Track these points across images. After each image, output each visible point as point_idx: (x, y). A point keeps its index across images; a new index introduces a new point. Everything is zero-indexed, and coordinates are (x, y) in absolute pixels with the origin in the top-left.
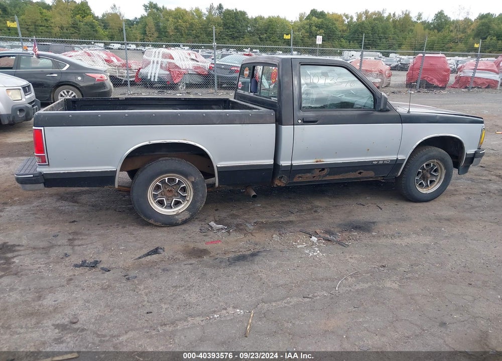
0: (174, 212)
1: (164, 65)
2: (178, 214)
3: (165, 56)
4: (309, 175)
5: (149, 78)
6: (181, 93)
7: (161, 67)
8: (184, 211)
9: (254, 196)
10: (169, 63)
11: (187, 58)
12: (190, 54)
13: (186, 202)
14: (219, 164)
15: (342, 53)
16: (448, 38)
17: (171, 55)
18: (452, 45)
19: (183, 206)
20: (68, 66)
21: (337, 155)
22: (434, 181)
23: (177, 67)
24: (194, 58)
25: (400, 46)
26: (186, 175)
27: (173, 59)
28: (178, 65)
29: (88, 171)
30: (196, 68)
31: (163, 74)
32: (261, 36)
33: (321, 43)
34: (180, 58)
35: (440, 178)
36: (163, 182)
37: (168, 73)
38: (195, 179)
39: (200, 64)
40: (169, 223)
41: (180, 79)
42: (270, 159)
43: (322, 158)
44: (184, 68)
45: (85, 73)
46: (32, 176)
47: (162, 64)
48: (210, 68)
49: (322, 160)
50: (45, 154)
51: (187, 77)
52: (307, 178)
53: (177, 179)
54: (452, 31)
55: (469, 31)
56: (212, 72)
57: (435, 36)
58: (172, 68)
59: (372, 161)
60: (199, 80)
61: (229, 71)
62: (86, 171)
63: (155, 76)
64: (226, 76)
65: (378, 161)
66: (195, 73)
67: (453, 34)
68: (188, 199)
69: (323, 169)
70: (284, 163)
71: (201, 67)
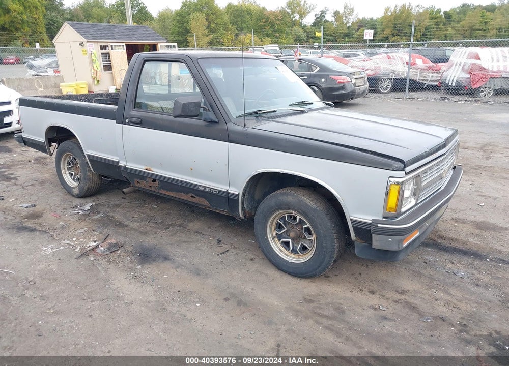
3: (471, 56)
4: (144, 182)
5: (447, 82)
7: (463, 69)
14: (87, 151)
17: (478, 55)
20: (318, 68)
22: (307, 248)
23: (482, 69)
27: (480, 60)
28: (484, 66)
31: (463, 78)
37: (469, 76)
45: (328, 75)
47: (464, 65)
49: (151, 169)
52: (144, 185)
58: (475, 70)
59: (198, 185)
63: (453, 81)
65: (205, 187)
69: (155, 180)
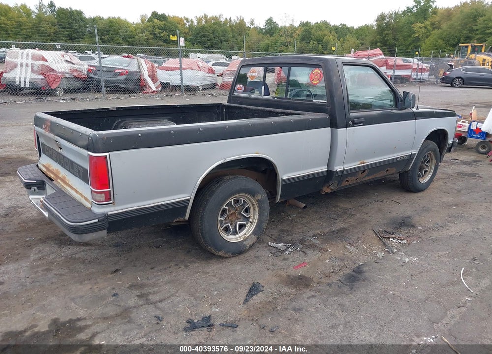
0: (240, 237)
1: (36, 68)
2: (245, 240)
3: (35, 58)
4: (354, 178)
5: (17, 83)
6: (64, 100)
7: (33, 71)
8: (250, 235)
9: (305, 207)
10: (43, 66)
11: (61, 60)
12: (63, 56)
13: (250, 224)
14: (285, 176)
15: (188, 56)
16: (280, 42)
17: (43, 57)
18: (283, 48)
19: (246, 229)
21: (375, 155)
22: (427, 171)
23: (52, 70)
24: (69, 60)
25: (240, 48)
26: (252, 193)
27: (46, 61)
28: (52, 67)
29: (160, 203)
30: (73, 71)
31: (38, 79)
32: (103, 38)
33: (184, 45)
34: (54, 60)
35: (431, 168)
36: (229, 205)
37: (42, 77)
38: (261, 196)
39: (77, 67)
40: (238, 251)
41: (58, 83)
42: (325, 165)
43: (364, 160)
44: (60, 71)
46: (97, 220)
47: (32, 67)
48: (89, 71)
49: (364, 161)
50: (111, 189)
51: (64, 81)
52: (352, 181)
53: (242, 200)
54: (282, 36)
55: (296, 36)
56: (92, 75)
57: (268, 40)
58: (47, 71)
59: (397, 158)
60: (77, 84)
61: (112, 73)
62: (158, 204)
63: (25, 82)
64: (110, 79)
66: (73, 77)
67: (283, 39)
68: (251, 220)
69: (364, 171)
70: (338, 168)
71: (78, 69)
